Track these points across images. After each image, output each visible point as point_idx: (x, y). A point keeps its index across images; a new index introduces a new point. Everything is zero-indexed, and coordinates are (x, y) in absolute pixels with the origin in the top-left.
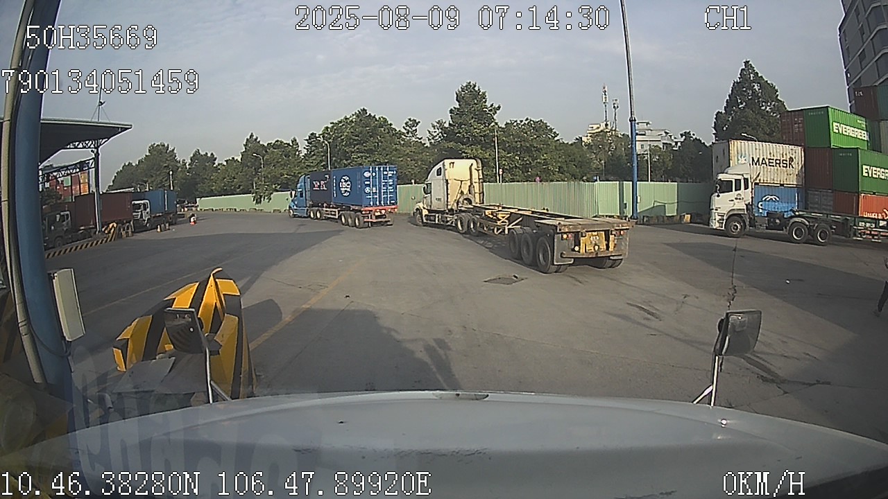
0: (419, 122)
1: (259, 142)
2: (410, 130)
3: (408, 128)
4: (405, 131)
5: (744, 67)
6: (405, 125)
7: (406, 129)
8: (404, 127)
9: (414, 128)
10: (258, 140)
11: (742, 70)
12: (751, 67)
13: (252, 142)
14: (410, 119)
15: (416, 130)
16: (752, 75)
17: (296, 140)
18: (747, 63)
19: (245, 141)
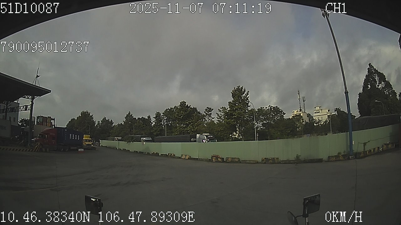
0: (213, 109)
1: (133, 116)
2: (208, 113)
3: (207, 112)
4: (205, 114)
5: (369, 67)
6: (205, 111)
7: (206, 113)
8: (204, 112)
9: (210, 113)
10: (132, 116)
11: (368, 68)
12: (372, 66)
13: (129, 116)
14: (208, 108)
15: (211, 113)
16: (373, 70)
17: (150, 117)
18: (370, 64)
19: (126, 115)
